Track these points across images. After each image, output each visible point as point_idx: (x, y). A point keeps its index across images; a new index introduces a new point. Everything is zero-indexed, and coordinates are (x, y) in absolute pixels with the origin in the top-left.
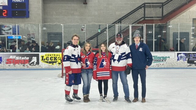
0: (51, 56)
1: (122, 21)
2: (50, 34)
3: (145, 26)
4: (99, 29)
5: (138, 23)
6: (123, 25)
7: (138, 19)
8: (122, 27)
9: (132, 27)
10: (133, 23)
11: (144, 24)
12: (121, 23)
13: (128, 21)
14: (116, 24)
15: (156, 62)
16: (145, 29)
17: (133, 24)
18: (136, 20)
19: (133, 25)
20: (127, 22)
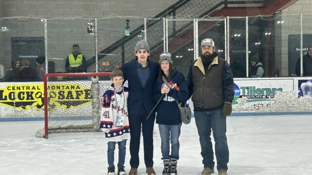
0: (19, 91)
1: (177, 11)
2: (18, 41)
3: (227, 20)
4: (128, 28)
5: (212, 16)
6: (181, 19)
7: (211, 7)
8: (177, 24)
9: (200, 24)
10: (200, 14)
11: (225, 16)
12: (174, 15)
13: (190, 11)
14: (165, 16)
15: (252, 101)
16: (228, 28)
17: (201, 16)
18: (209, 8)
19: (202, 19)
20: (187, 13)
